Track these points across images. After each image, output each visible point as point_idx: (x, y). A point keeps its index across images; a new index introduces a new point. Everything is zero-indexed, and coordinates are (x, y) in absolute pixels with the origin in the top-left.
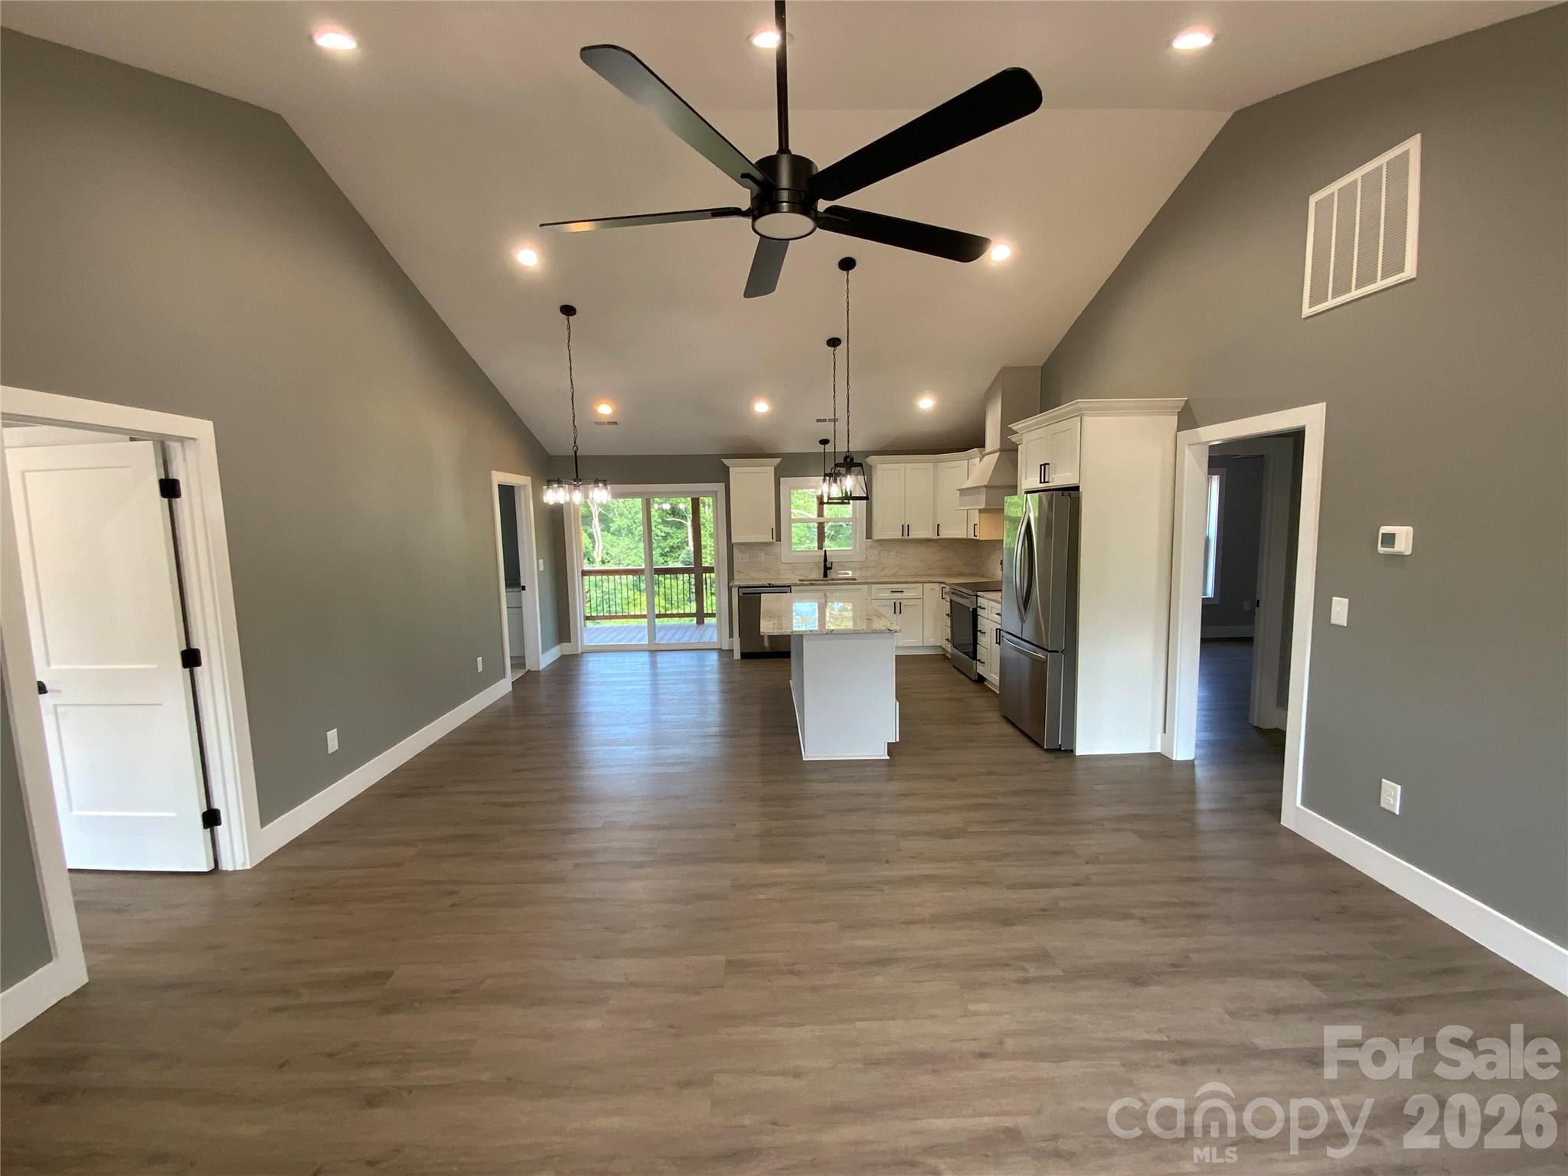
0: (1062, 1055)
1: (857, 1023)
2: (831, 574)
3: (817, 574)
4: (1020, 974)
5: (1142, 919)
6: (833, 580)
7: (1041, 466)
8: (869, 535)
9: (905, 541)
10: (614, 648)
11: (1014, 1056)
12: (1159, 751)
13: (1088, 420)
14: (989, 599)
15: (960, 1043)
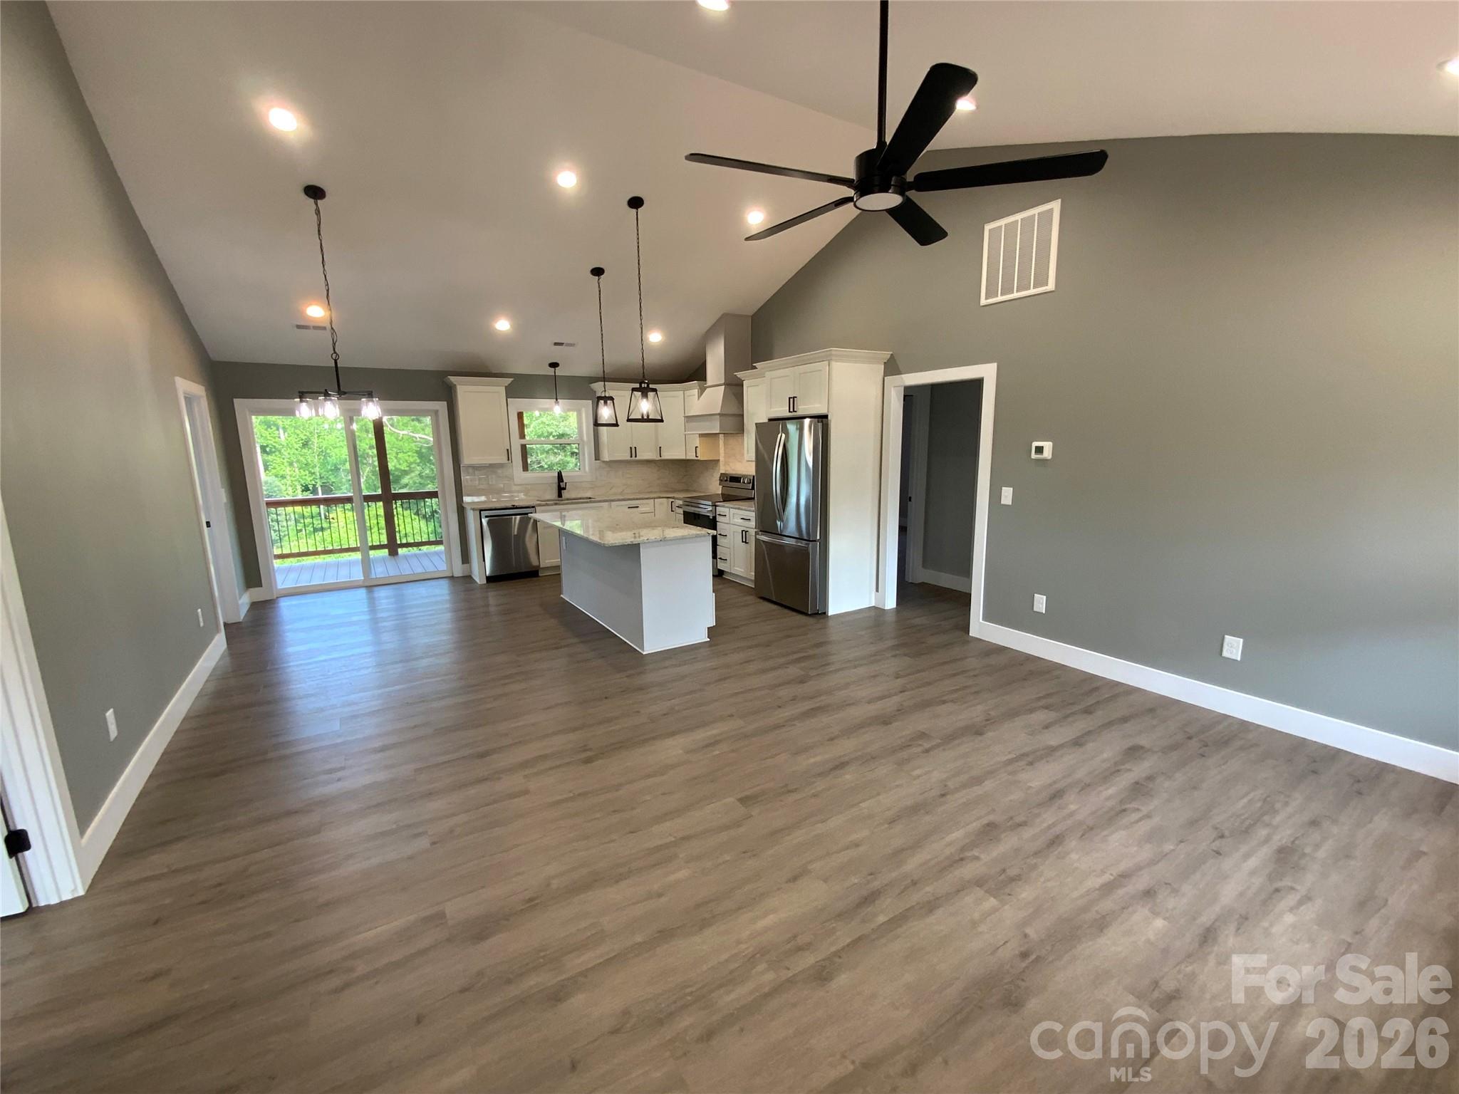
0: (978, 781)
1: (861, 804)
2: (565, 494)
3: (552, 494)
4: (920, 749)
5: (952, 701)
6: (568, 499)
7: (790, 398)
8: (597, 457)
9: (633, 461)
10: (319, 588)
11: (957, 790)
12: (873, 605)
13: (835, 365)
14: (729, 508)
15: (926, 793)
